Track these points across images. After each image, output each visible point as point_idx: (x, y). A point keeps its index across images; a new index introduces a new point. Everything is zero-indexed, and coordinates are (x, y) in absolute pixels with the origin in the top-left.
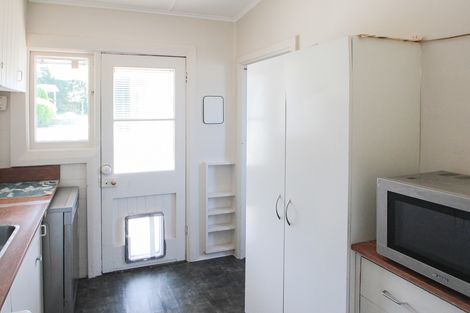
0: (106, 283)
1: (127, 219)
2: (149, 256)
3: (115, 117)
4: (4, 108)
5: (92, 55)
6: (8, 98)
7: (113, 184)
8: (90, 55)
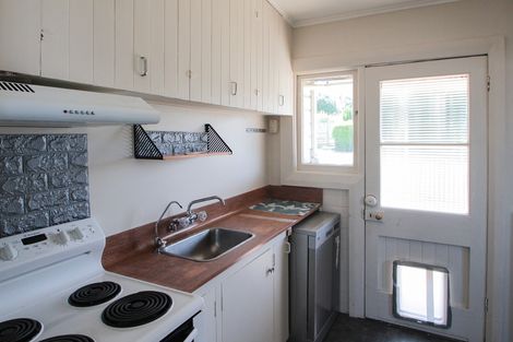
0: (366, 329)
1: (395, 264)
2: (426, 320)
3: (382, 141)
4: (275, 130)
5: (356, 70)
6: (279, 121)
7: (378, 218)
8: (353, 71)
